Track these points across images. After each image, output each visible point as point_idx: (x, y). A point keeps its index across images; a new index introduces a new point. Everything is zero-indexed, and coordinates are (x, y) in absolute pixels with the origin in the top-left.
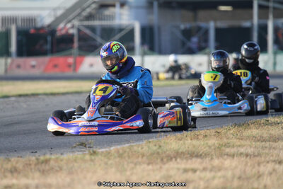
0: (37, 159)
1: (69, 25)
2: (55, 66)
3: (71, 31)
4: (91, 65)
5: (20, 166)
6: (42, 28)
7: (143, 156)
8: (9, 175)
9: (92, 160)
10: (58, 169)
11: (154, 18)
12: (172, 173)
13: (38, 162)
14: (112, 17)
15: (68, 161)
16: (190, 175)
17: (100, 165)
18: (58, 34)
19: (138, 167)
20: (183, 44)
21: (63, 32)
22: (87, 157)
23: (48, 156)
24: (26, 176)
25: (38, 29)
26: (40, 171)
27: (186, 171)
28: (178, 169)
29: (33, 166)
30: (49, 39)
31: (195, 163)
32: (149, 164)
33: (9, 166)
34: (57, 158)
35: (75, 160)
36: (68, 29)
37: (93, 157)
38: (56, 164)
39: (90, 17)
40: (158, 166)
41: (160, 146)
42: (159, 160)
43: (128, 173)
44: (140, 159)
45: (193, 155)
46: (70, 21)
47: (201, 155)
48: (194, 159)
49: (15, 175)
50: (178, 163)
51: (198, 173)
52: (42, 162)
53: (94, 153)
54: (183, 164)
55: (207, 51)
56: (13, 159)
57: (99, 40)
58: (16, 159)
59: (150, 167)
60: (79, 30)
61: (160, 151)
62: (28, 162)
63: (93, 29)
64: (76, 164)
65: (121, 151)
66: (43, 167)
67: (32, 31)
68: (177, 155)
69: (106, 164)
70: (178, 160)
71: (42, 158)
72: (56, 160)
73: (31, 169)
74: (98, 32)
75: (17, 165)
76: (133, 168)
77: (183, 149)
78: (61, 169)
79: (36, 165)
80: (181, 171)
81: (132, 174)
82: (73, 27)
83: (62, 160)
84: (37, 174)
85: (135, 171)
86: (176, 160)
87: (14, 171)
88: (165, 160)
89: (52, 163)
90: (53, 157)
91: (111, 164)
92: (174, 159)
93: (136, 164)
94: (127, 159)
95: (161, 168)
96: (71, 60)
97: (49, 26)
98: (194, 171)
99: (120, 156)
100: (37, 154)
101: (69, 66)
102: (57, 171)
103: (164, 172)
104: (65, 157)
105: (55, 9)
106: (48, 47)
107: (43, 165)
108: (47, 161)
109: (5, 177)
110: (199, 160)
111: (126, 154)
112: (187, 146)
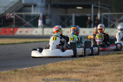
1: (11, 14)
2: (5, 32)
3: (12, 17)
4: (21, 32)
7: (37, 72)
11: (49, 12)
14: (30, 11)
15: (4, 74)
17: (18, 76)
18: (7, 18)
19: (35, 77)
21: (9, 17)
22: (13, 72)
37: (15, 73)
41: (45, 68)
42: (44, 74)
43: (30, 80)
44: (36, 74)
45: (59, 72)
47: (63, 72)
48: (60, 74)
50: (52, 76)
53: (16, 71)
57: (24, 21)
59: (40, 77)
60: (15, 16)
61: (45, 70)
63: (21, 16)
64: (7, 75)
65: (28, 70)
68: (53, 72)
69: (21, 75)
74: (24, 17)
77: (55, 69)
82: (13, 15)
83: (1, 74)
85: (33, 79)
86: (52, 74)
88: (47, 74)
91: (23, 76)
96: (12, 29)
99: (28, 72)
101: (11, 32)
105: (5, 7)
106: (2, 23)
110: (62, 74)
111: (30, 72)
112: (57, 68)
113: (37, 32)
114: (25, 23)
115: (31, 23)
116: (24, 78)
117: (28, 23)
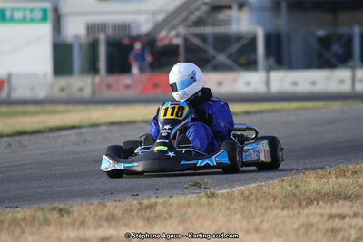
0: (140, 204)
1: (173, 33)
2: (156, 85)
3: (176, 41)
5: (118, 212)
6: (139, 37)
7: (275, 198)
8: (105, 224)
9: (209, 205)
10: (167, 216)
12: (314, 220)
13: (142, 208)
14: (227, 22)
15: (179, 206)
16: (337, 223)
17: (220, 211)
18: (159, 44)
19: (269, 212)
20: (320, 55)
21: (166, 42)
22: (204, 200)
23: (153, 200)
24: (126, 225)
25: (133, 39)
26: (144, 219)
27: (331, 217)
28: (322, 215)
29: (134, 213)
31: (343, 207)
32: (283, 209)
33: (104, 212)
34: (165, 202)
35: (189, 205)
36: (171, 38)
37: (211, 201)
38: (165, 210)
39: (200, 22)
40: (296, 212)
41: (297, 186)
42: (296, 204)
43: (258, 220)
44: (272, 203)
45: (339, 196)
46: (173, 28)
47: (350, 197)
48: (341, 202)
49: (113, 223)
50: (321, 207)
51: (347, 219)
52: (147, 208)
53: (212, 195)
54: (327, 209)
55: (351, 63)
56: (109, 204)
57: (211, 51)
58: (114, 203)
59: (285, 212)
60: (186, 40)
61: (297, 192)
62: (128, 207)
63: (203, 37)
64: (190, 210)
65: (246, 193)
66: (148, 213)
67: (126, 41)
68: (319, 197)
69: (228, 209)
70: (321, 203)
71: (146, 202)
72: (164, 205)
73: (133, 216)
74: (210, 41)
75: (115, 212)
76: (262, 214)
77: (326, 189)
78: (171, 216)
79: (138, 211)
80: (326, 217)
81: (262, 222)
82: (177, 36)
83: (171, 205)
84: (141, 223)
85: (266, 218)
86: (318, 203)
87: (111, 219)
88: (304, 203)
89: (159, 207)
90: (160, 201)
91: (235, 209)
92: (315, 203)
93: (266, 209)
94: (254, 201)
95: (299, 213)
97: (148, 34)
98: (343, 217)
99: (247, 199)
100: (139, 198)
102: (166, 218)
103: (303, 219)
104: (175, 200)
105: (154, 13)
107: (148, 210)
108: (152, 206)
109: (100, 226)
110: (348, 203)
111: (253, 197)
112: (331, 186)
113: (248, 84)
114: (214, 58)
115: (230, 56)
116: (238, 216)
117: (222, 58)
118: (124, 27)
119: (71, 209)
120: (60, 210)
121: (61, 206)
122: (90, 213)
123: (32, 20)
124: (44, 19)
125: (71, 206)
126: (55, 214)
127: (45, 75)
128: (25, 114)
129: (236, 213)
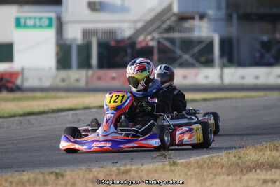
0: (118, 170)
1: (149, 38)
3: (152, 44)
5: (101, 176)
6: (122, 41)
7: (223, 167)
8: (90, 185)
9: (171, 170)
11: (233, 30)
12: (252, 184)
13: (119, 173)
14: (191, 30)
15: (149, 172)
16: (270, 186)
18: (138, 46)
19: (218, 177)
20: (262, 56)
21: (143, 44)
22: (168, 168)
23: (128, 167)
25: (118, 42)
27: (265, 182)
28: (258, 180)
29: (114, 177)
30: (129, 51)
31: (275, 174)
32: (228, 175)
33: (90, 176)
35: (156, 171)
36: (148, 42)
37: (173, 168)
38: (137, 175)
39: (169, 29)
40: (238, 177)
41: (240, 157)
42: (239, 171)
43: (208, 184)
44: (220, 170)
45: (272, 166)
46: (150, 34)
48: (273, 170)
50: (258, 174)
51: (278, 183)
52: (123, 173)
53: (174, 164)
54: (263, 175)
56: (94, 170)
57: (179, 52)
58: (99, 169)
59: (230, 178)
60: (159, 42)
61: (240, 162)
62: (108, 173)
63: (172, 41)
65: (201, 162)
66: (124, 178)
67: (113, 43)
68: (257, 166)
69: (186, 174)
70: (258, 171)
71: (123, 168)
72: (137, 170)
74: (178, 44)
75: (99, 176)
76: (212, 179)
77: (263, 160)
79: (117, 175)
80: (261, 182)
81: (212, 185)
82: (153, 39)
83: (142, 171)
85: (215, 182)
86: (256, 171)
88: (245, 171)
89: (133, 173)
90: (133, 167)
91: (191, 175)
92: (254, 170)
93: (215, 175)
94: (207, 169)
95: (241, 178)
97: (129, 38)
98: (274, 182)
99: (201, 167)
100: (118, 165)
103: (243, 183)
104: (146, 167)
105: (135, 22)
107: (124, 175)
108: (127, 172)
110: (279, 171)
111: (206, 165)
112: (266, 158)
113: (207, 77)
114: (181, 57)
115: (193, 56)
116: (193, 181)
117: (186, 57)
118: (112, 33)
119: (65, 174)
120: (57, 175)
121: (58, 171)
122: (79, 177)
123: (41, 26)
124: (50, 25)
125: (65, 171)
126: (53, 177)
127: (50, 69)
128: (34, 99)
129: (191, 178)
